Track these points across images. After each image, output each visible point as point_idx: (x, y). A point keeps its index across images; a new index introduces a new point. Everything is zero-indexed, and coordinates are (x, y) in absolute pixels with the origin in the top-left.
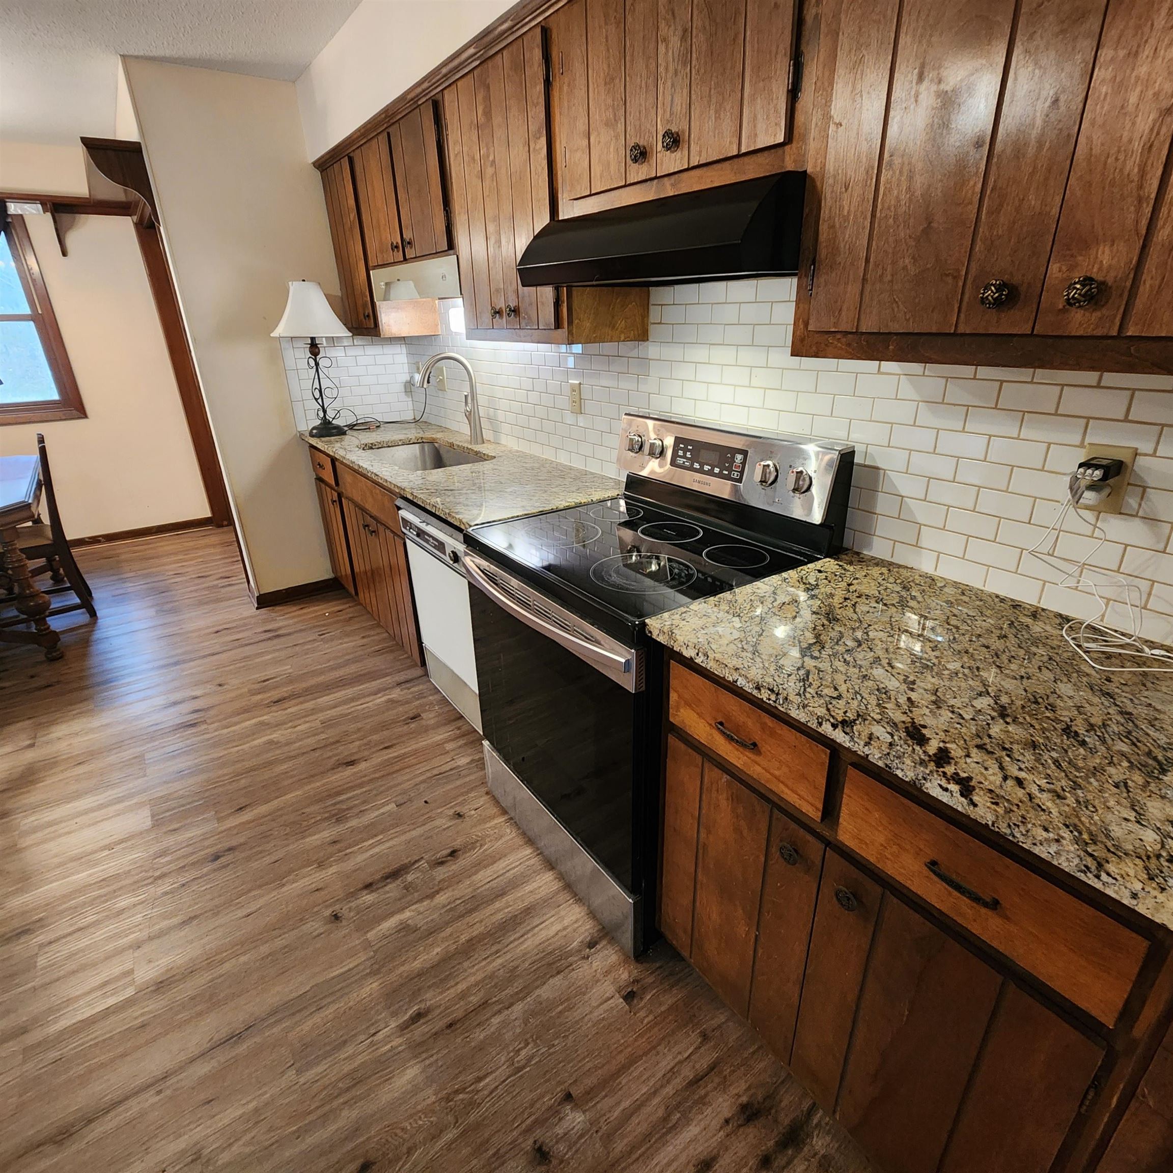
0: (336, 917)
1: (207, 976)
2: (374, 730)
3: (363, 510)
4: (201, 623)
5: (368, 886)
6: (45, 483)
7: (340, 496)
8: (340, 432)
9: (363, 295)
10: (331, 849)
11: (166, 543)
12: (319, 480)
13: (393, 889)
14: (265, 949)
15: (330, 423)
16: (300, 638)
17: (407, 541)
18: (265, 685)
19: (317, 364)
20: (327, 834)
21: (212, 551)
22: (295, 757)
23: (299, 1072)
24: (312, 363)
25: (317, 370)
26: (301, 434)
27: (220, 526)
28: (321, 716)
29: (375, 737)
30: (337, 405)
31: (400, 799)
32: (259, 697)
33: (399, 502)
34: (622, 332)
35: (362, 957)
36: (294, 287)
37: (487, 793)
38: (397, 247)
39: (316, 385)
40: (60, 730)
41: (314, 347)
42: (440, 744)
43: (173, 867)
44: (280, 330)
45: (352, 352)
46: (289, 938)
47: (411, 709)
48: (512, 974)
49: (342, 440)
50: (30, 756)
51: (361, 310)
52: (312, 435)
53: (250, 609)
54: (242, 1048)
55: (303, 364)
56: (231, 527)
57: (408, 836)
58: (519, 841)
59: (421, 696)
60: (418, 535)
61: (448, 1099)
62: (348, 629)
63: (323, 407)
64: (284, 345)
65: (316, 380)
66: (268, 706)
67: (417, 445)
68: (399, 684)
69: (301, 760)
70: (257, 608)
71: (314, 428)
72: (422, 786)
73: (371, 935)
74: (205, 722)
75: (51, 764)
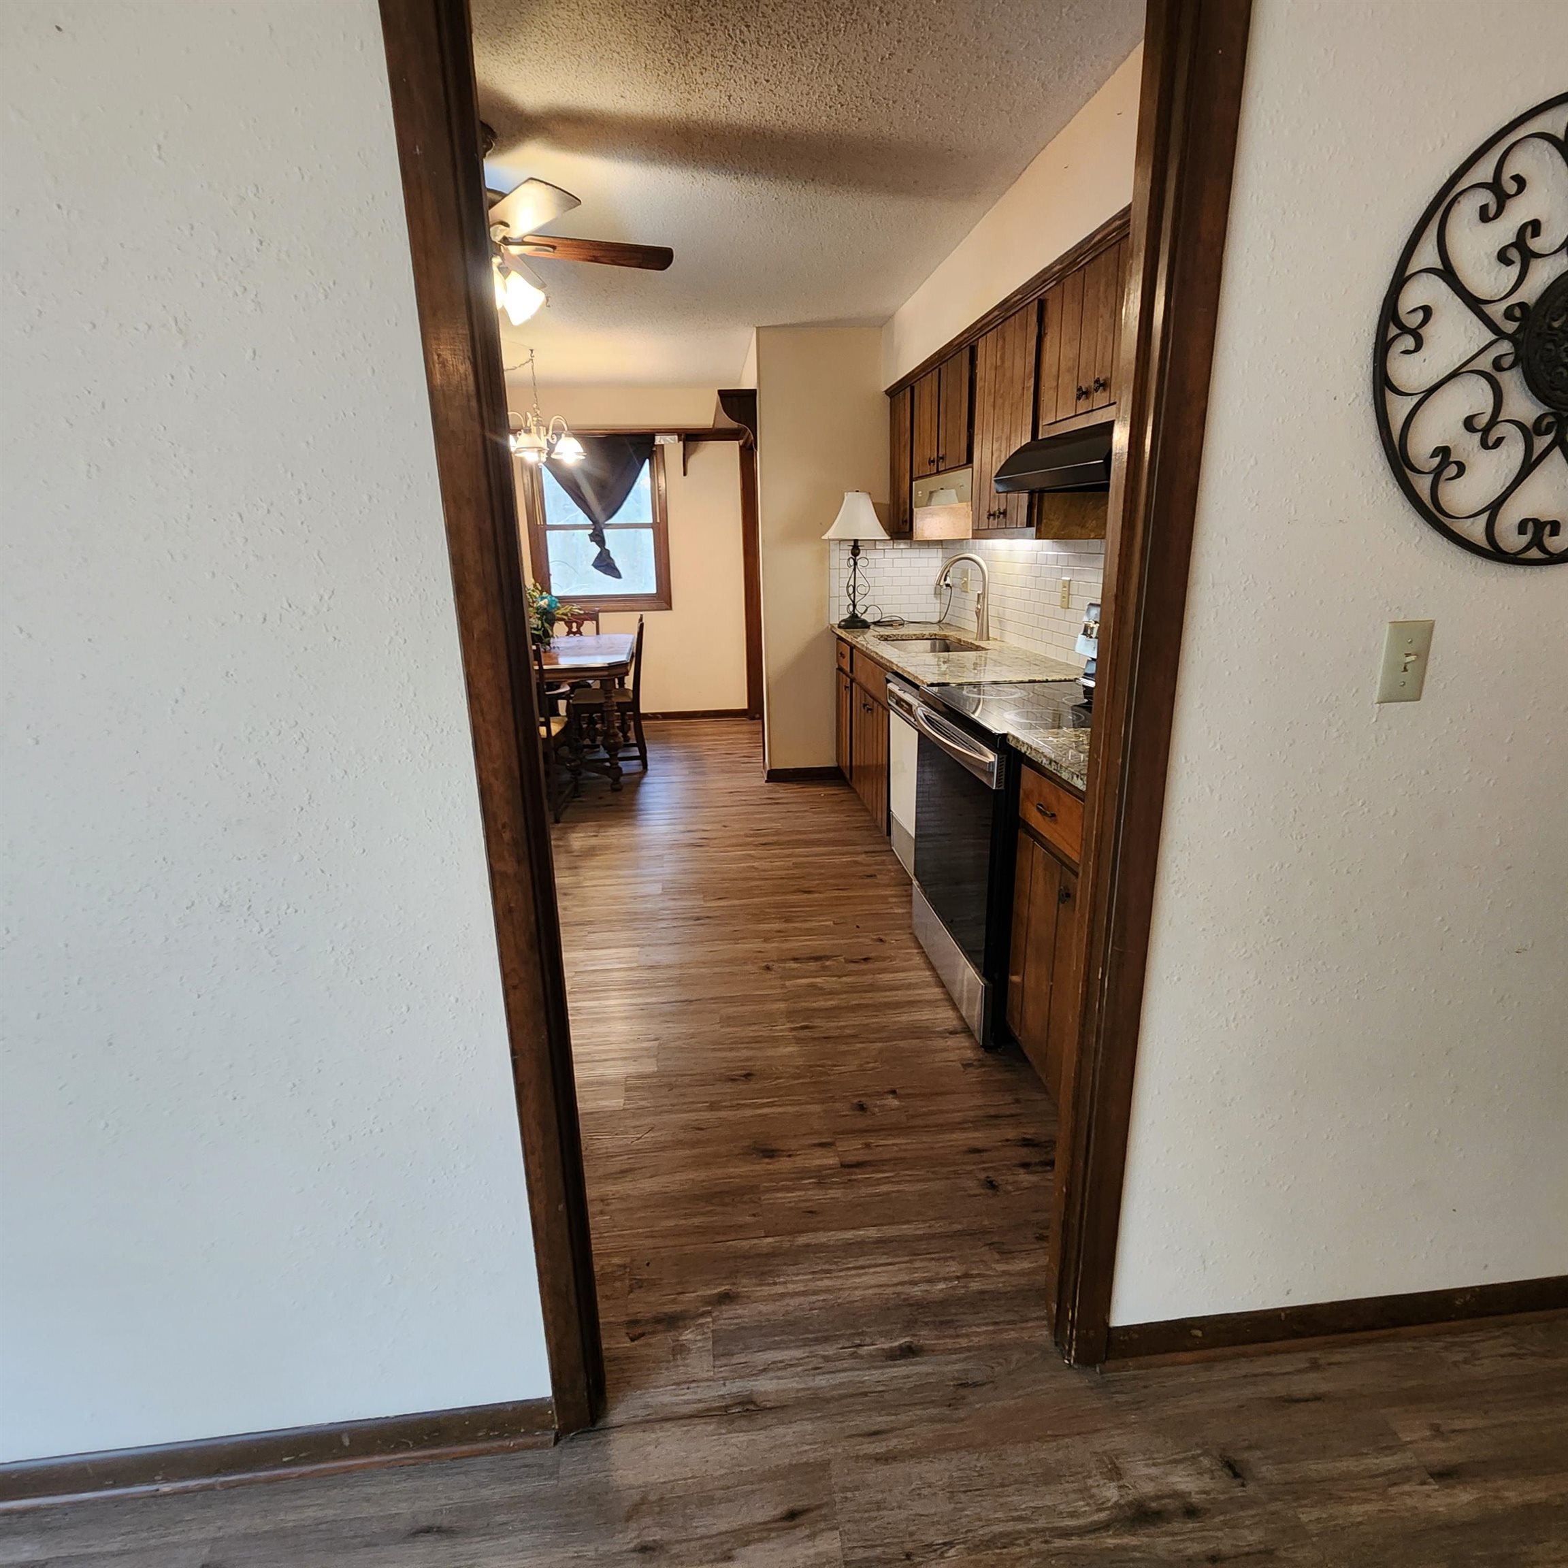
0: (768, 968)
1: (679, 972)
2: (833, 877)
3: (866, 691)
4: (721, 785)
5: (795, 960)
6: (637, 654)
7: (852, 681)
8: (865, 625)
9: (905, 503)
10: (775, 934)
11: (706, 727)
12: (840, 669)
13: (813, 966)
14: (717, 970)
15: (857, 616)
16: (793, 808)
17: (891, 712)
18: (757, 833)
19: (855, 564)
20: (777, 926)
21: (741, 736)
22: (767, 879)
23: (722, 1027)
24: (852, 562)
25: (855, 570)
26: (832, 626)
27: (753, 718)
28: (794, 860)
29: (831, 881)
30: (867, 601)
31: (838, 921)
32: (751, 839)
33: (889, 676)
34: (1091, 531)
35: (779, 991)
36: (849, 496)
37: (911, 934)
38: (933, 461)
39: (852, 583)
40: (612, 832)
41: (855, 550)
42: (886, 897)
43: (670, 917)
44: (830, 535)
45: (890, 554)
46: (735, 969)
47: (870, 870)
48: (883, 1028)
49: (864, 633)
50: (594, 841)
51: (901, 516)
52: (840, 627)
53: (760, 781)
54: (692, 1008)
55: (844, 564)
56: (760, 721)
57: (836, 942)
58: (923, 965)
59: (883, 863)
60: (897, 703)
61: (810, 1066)
62: (836, 808)
63: (854, 602)
64: (833, 546)
65: (852, 579)
66: (756, 845)
67: (929, 642)
68: (866, 852)
69: (771, 882)
70: (766, 782)
71: (843, 621)
72: (859, 918)
73: (788, 983)
74: (708, 846)
75: (606, 848)
